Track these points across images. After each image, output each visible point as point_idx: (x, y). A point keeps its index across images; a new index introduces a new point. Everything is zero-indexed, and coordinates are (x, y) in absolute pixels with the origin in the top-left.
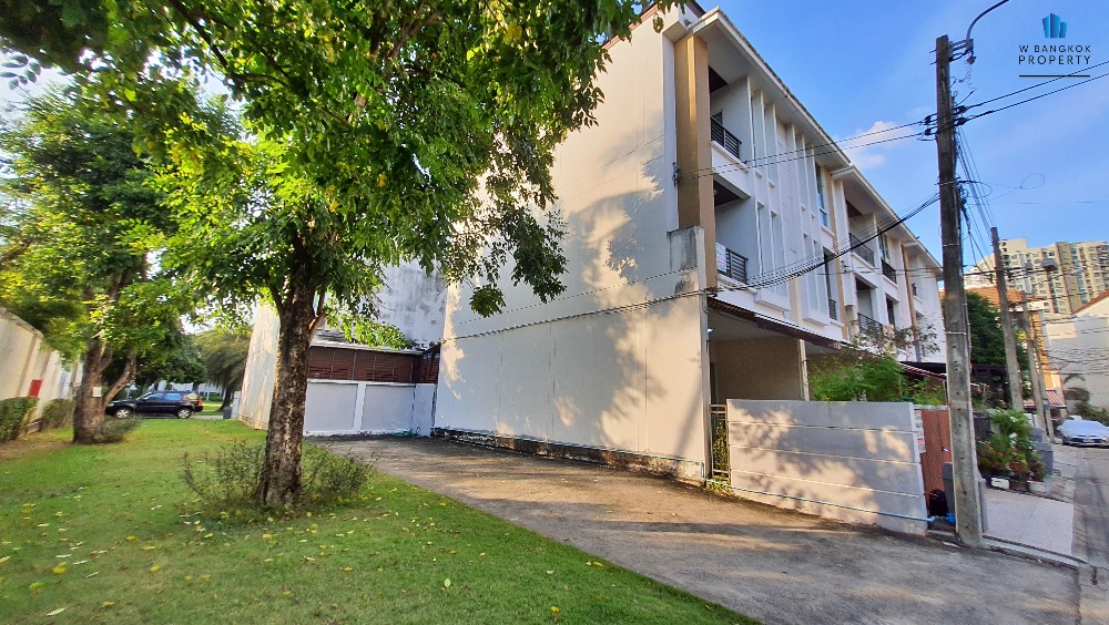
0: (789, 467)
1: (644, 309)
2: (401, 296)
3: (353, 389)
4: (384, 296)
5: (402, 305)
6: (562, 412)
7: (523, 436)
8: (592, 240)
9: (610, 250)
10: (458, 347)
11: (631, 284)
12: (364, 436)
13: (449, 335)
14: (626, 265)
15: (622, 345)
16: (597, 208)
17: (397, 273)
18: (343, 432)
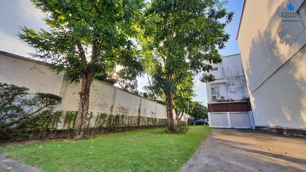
1: (299, 55)
2: (238, 84)
3: (226, 114)
4: (232, 86)
5: (239, 88)
6: (286, 114)
7: (277, 126)
8: (273, 37)
9: (279, 36)
10: (253, 96)
11: (291, 45)
12: (232, 129)
13: (250, 93)
14: (286, 38)
15: (297, 76)
16: (270, 24)
17: (234, 78)
18: (226, 127)
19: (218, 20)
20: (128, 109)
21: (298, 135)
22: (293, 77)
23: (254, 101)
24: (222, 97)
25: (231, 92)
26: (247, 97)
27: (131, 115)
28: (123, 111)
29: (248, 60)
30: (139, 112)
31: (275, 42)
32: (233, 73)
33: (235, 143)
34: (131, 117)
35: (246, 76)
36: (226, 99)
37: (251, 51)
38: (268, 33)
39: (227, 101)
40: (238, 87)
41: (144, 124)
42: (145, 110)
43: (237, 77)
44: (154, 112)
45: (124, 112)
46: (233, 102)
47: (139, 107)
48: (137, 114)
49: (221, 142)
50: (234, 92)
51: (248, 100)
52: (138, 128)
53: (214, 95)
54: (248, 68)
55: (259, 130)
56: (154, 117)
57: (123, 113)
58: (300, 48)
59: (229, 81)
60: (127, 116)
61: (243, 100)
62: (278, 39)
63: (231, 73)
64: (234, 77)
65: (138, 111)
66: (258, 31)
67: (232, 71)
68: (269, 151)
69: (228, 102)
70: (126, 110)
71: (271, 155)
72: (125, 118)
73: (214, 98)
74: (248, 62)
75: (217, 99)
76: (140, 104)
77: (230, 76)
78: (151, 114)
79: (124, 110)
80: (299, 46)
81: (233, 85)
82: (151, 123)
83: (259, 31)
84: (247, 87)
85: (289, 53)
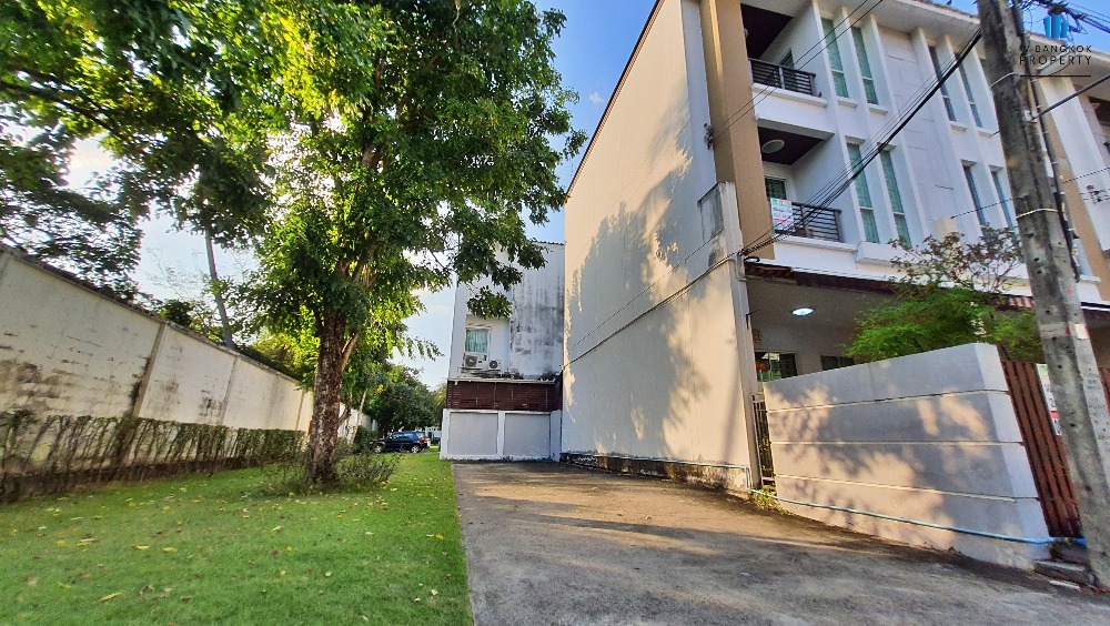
0: (835, 467)
1: (685, 295)
2: (540, 331)
3: (494, 417)
4: (524, 333)
5: (540, 341)
6: (636, 424)
7: (613, 454)
8: (646, 235)
9: (658, 240)
10: (572, 372)
11: (675, 270)
12: (506, 461)
13: (566, 361)
14: (671, 250)
15: (673, 341)
16: (647, 201)
17: (534, 310)
18: (488, 457)
19: (547, 135)
20: (65, 379)
21: (649, 473)
22: (665, 340)
23: (573, 387)
24: (494, 364)
25: (519, 350)
26: (556, 370)
27: (76, 410)
28: (27, 387)
29: (580, 272)
30: (136, 394)
31: (649, 249)
32: (534, 295)
33: (543, 506)
34: (83, 421)
35: (567, 312)
36: (502, 369)
37: (592, 251)
38: (639, 221)
39: (503, 376)
40: (538, 338)
41: (153, 454)
42: (172, 388)
43: (542, 309)
44: (218, 397)
45: (31, 394)
46: (518, 381)
47: (139, 372)
48: (118, 407)
49: (507, 507)
50: (527, 352)
51: (560, 378)
52: (111, 479)
53: (472, 354)
54: (576, 294)
55: (570, 465)
56: (212, 420)
57: (22, 401)
58: (690, 281)
59: (520, 317)
60: (52, 414)
61: (544, 377)
62: (656, 246)
63: (530, 293)
64: (534, 306)
65: (131, 389)
66: (621, 204)
67: (534, 290)
68: (619, 520)
69: (508, 380)
70: (47, 381)
71: (630, 527)
72: (35, 428)
73: (470, 363)
74: (579, 276)
75: (478, 366)
76: (147, 354)
77: (525, 304)
78: (202, 407)
79: (37, 379)
80: (688, 276)
81: (529, 329)
82: (190, 452)
83: (623, 205)
84: (561, 341)
85: (670, 284)
